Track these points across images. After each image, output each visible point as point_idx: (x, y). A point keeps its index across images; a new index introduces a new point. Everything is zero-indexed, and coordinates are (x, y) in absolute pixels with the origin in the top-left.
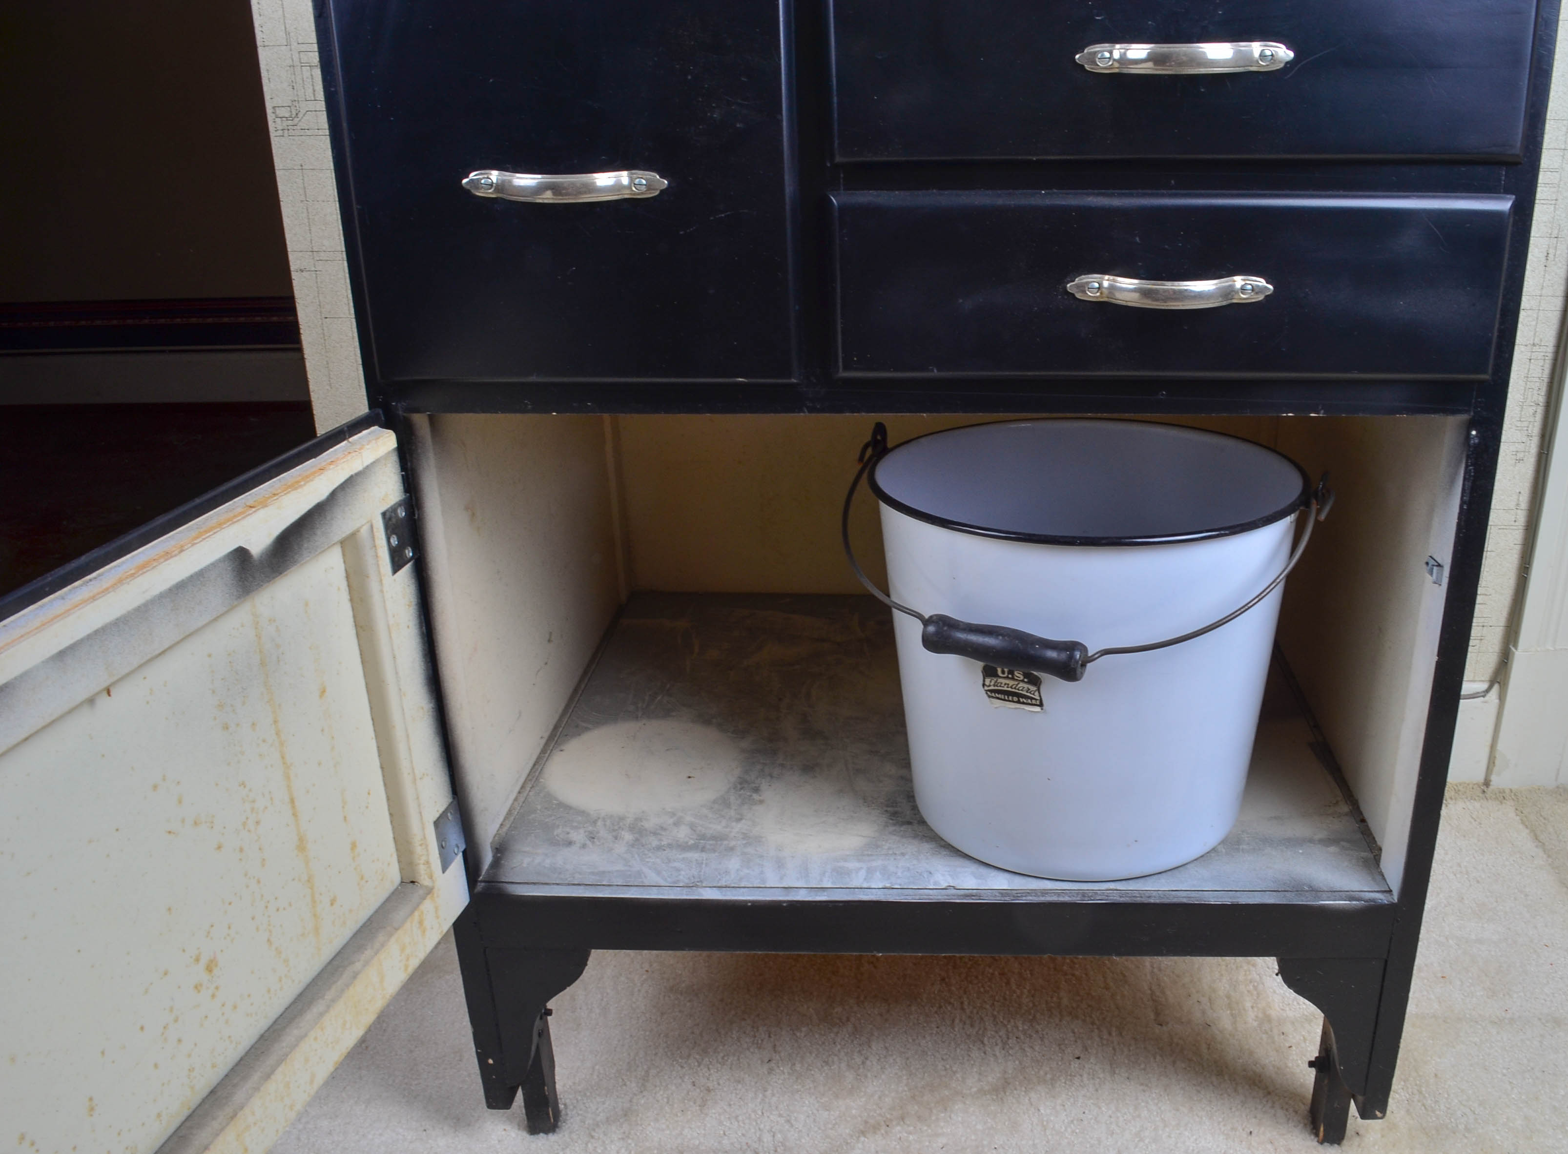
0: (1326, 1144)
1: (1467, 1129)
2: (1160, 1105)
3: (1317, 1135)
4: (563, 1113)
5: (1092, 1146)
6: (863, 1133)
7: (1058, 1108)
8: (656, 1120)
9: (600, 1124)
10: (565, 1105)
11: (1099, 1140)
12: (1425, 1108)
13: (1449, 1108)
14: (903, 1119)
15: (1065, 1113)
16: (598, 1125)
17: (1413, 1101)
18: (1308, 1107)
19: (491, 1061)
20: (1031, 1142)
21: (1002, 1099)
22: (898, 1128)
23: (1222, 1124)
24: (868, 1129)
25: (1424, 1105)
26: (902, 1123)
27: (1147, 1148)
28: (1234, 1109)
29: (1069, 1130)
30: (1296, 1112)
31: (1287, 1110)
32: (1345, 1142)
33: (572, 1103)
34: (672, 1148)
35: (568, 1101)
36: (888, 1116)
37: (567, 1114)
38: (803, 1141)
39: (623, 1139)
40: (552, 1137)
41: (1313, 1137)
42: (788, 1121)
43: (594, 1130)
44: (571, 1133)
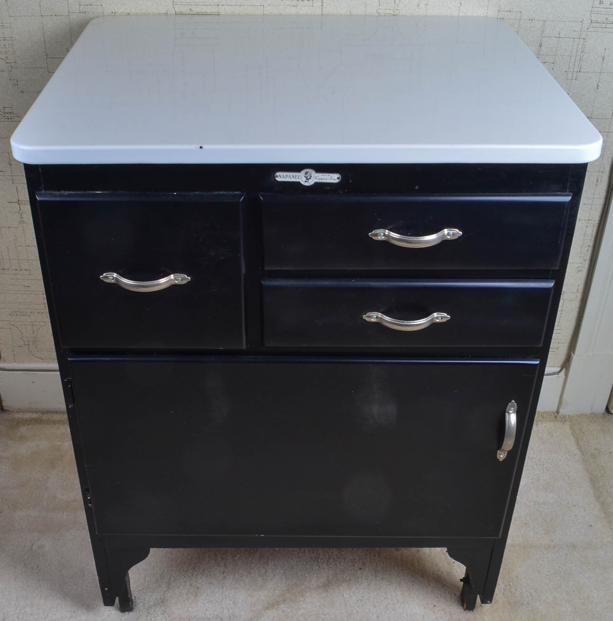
0: (467, 611)
1: (528, 603)
2: (396, 592)
3: (463, 606)
4: (134, 601)
5: (366, 613)
6: (267, 608)
7: (352, 594)
8: (176, 604)
9: (152, 606)
10: (135, 597)
11: (369, 610)
12: (511, 593)
13: (521, 593)
14: (284, 601)
15: (355, 597)
16: (151, 608)
17: (506, 589)
18: (460, 593)
19: (106, 589)
20: (340, 612)
21: (327, 590)
22: (282, 606)
23: (423, 601)
24: (270, 606)
25: (510, 591)
26: (284, 603)
27: (390, 613)
28: (428, 594)
29: (357, 605)
30: (455, 595)
31: (451, 594)
32: (475, 610)
33: (138, 596)
34: (184, 618)
35: (135, 595)
36: (278, 600)
37: (136, 602)
38: (241, 613)
39: (163, 614)
40: (131, 614)
41: (461, 607)
42: (234, 603)
43: (149, 609)
44: (139, 611)
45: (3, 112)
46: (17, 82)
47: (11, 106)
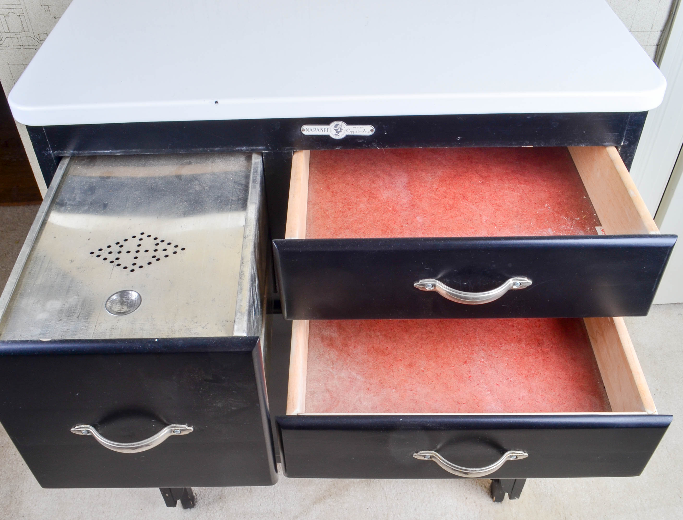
0: (496, 502)
1: (551, 495)
2: (432, 485)
3: (492, 498)
4: (195, 497)
5: (405, 506)
6: (315, 503)
7: (392, 487)
8: (233, 500)
9: (211, 503)
10: (196, 493)
11: (408, 503)
12: (536, 485)
13: (545, 485)
14: (330, 496)
15: (394, 490)
16: (210, 504)
17: (531, 481)
18: (490, 485)
19: (167, 495)
20: (381, 505)
21: (369, 484)
22: (329, 500)
23: (456, 494)
24: (319, 500)
25: (535, 483)
26: (330, 497)
27: (426, 506)
28: (461, 486)
29: (396, 498)
30: (485, 487)
31: (482, 486)
32: (503, 501)
33: (198, 493)
34: (240, 513)
36: (325, 494)
37: (197, 498)
38: (292, 508)
39: (221, 510)
40: (193, 510)
41: (491, 499)
42: (285, 498)
43: (208, 506)
44: (200, 507)
45: (39, 39)
46: (49, 7)
47: (46, 33)
